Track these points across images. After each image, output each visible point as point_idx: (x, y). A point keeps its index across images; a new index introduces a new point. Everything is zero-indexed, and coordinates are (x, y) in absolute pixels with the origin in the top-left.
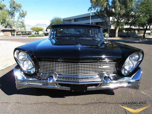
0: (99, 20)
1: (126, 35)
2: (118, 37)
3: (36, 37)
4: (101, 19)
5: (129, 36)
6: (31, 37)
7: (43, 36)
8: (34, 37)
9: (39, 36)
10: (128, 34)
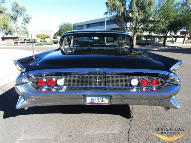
0: (115, 26)
1: (145, 43)
2: (136, 45)
3: (44, 45)
4: (117, 25)
5: (148, 44)
6: (39, 45)
7: (52, 44)
8: (42, 45)
9: (48, 45)
10: (147, 42)
